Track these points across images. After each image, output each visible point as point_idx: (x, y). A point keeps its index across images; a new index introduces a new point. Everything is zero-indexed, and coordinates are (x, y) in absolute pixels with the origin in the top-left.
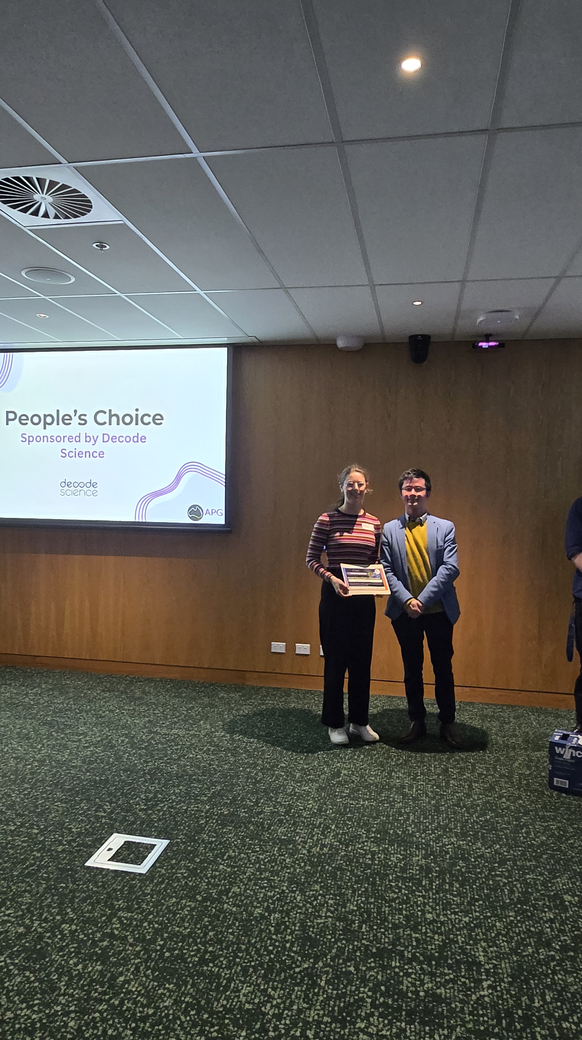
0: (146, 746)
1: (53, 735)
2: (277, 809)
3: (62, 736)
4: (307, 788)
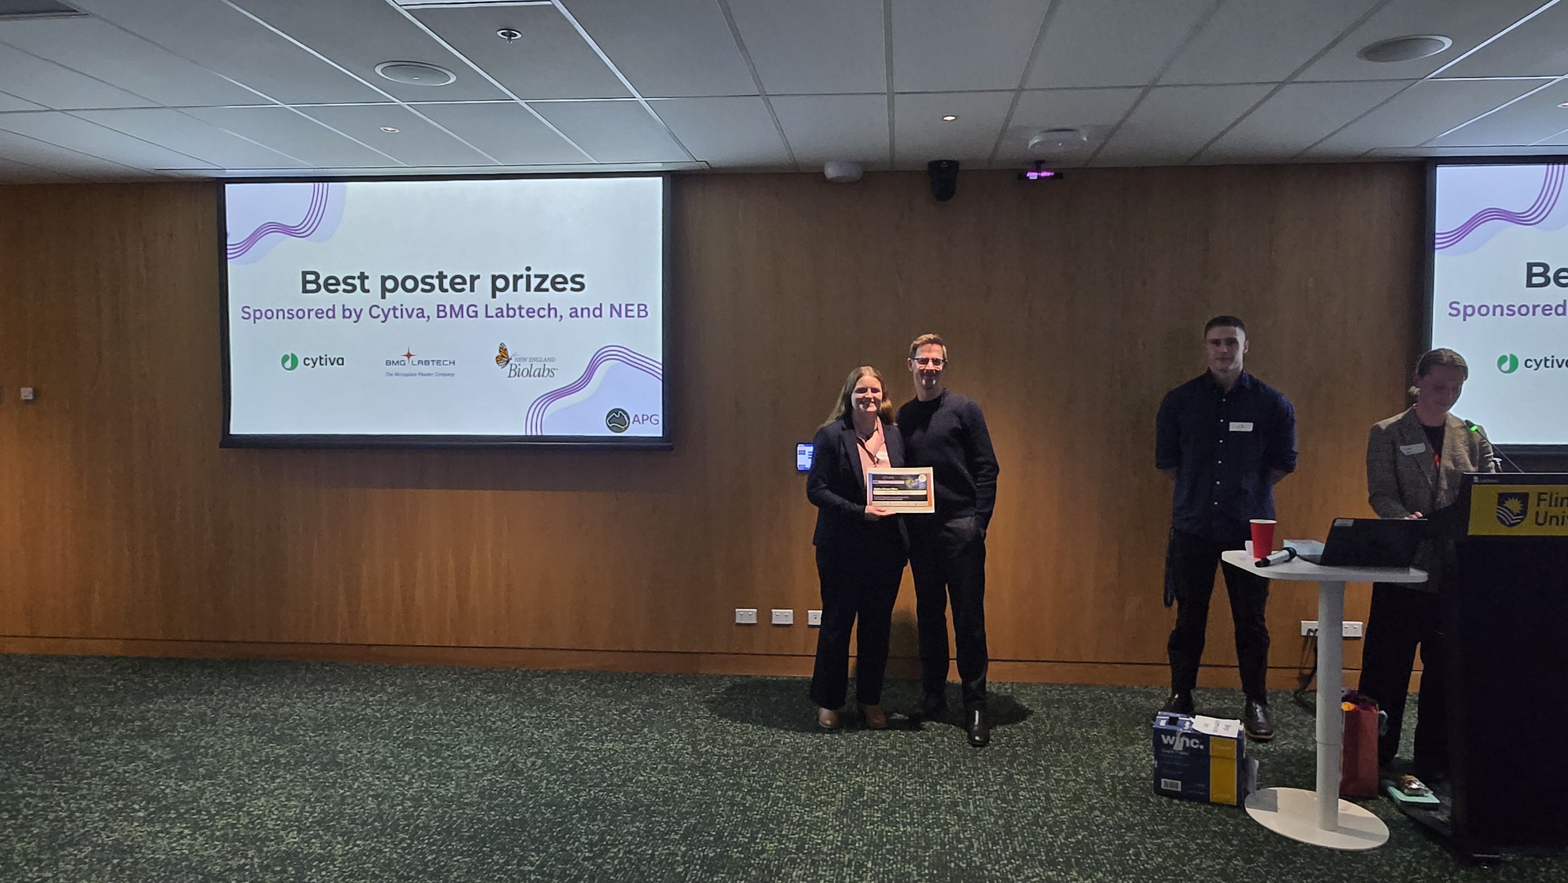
0: (570, 769)
1: (424, 761)
2: (784, 844)
3: (439, 761)
4: (821, 813)
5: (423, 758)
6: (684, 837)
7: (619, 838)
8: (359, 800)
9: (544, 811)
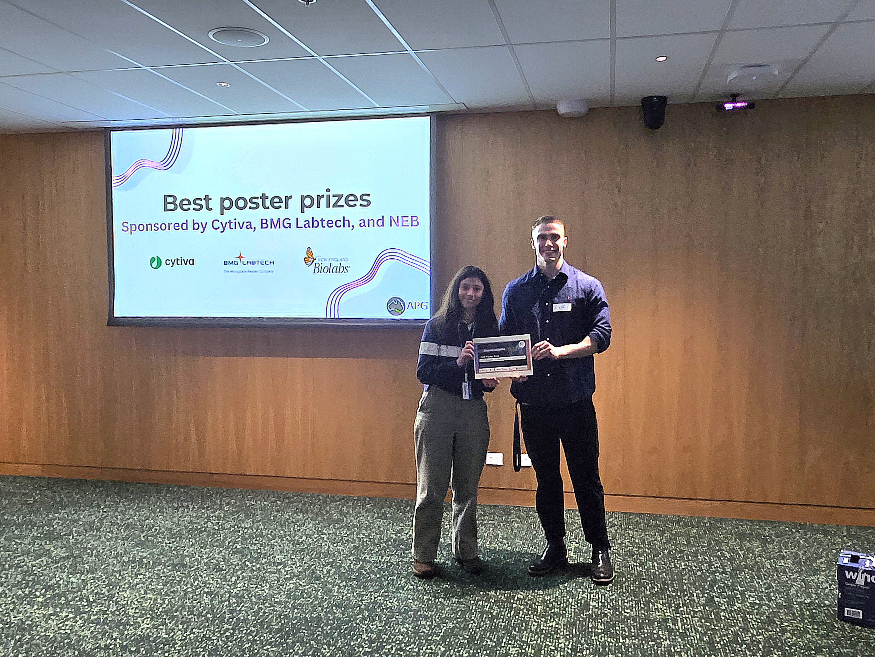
0: (356, 577)
1: (247, 566)
5: (247, 563)
6: (443, 639)
7: (393, 637)
8: (197, 595)
9: (335, 611)
